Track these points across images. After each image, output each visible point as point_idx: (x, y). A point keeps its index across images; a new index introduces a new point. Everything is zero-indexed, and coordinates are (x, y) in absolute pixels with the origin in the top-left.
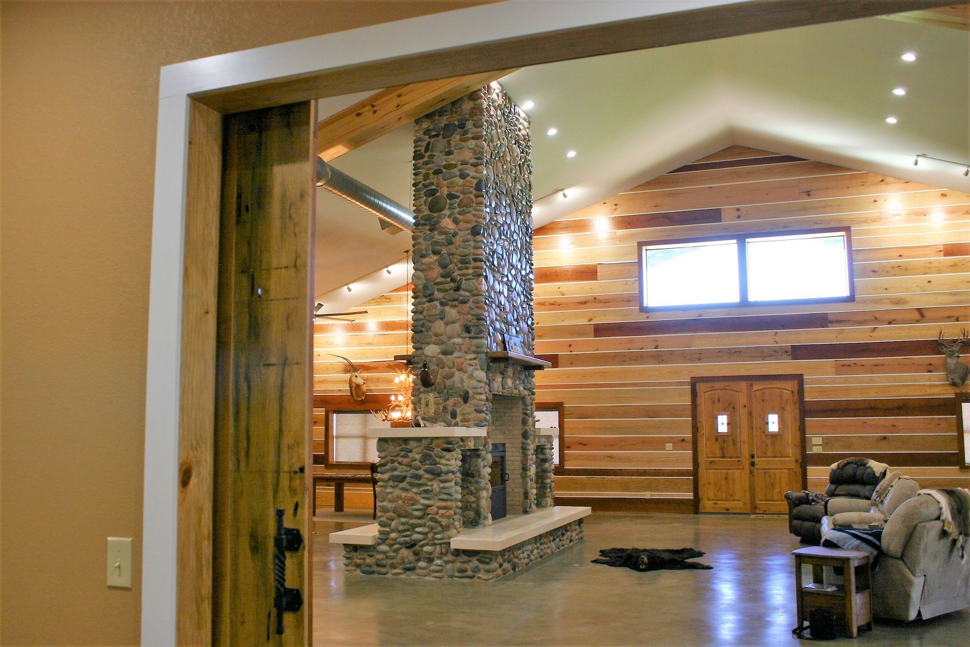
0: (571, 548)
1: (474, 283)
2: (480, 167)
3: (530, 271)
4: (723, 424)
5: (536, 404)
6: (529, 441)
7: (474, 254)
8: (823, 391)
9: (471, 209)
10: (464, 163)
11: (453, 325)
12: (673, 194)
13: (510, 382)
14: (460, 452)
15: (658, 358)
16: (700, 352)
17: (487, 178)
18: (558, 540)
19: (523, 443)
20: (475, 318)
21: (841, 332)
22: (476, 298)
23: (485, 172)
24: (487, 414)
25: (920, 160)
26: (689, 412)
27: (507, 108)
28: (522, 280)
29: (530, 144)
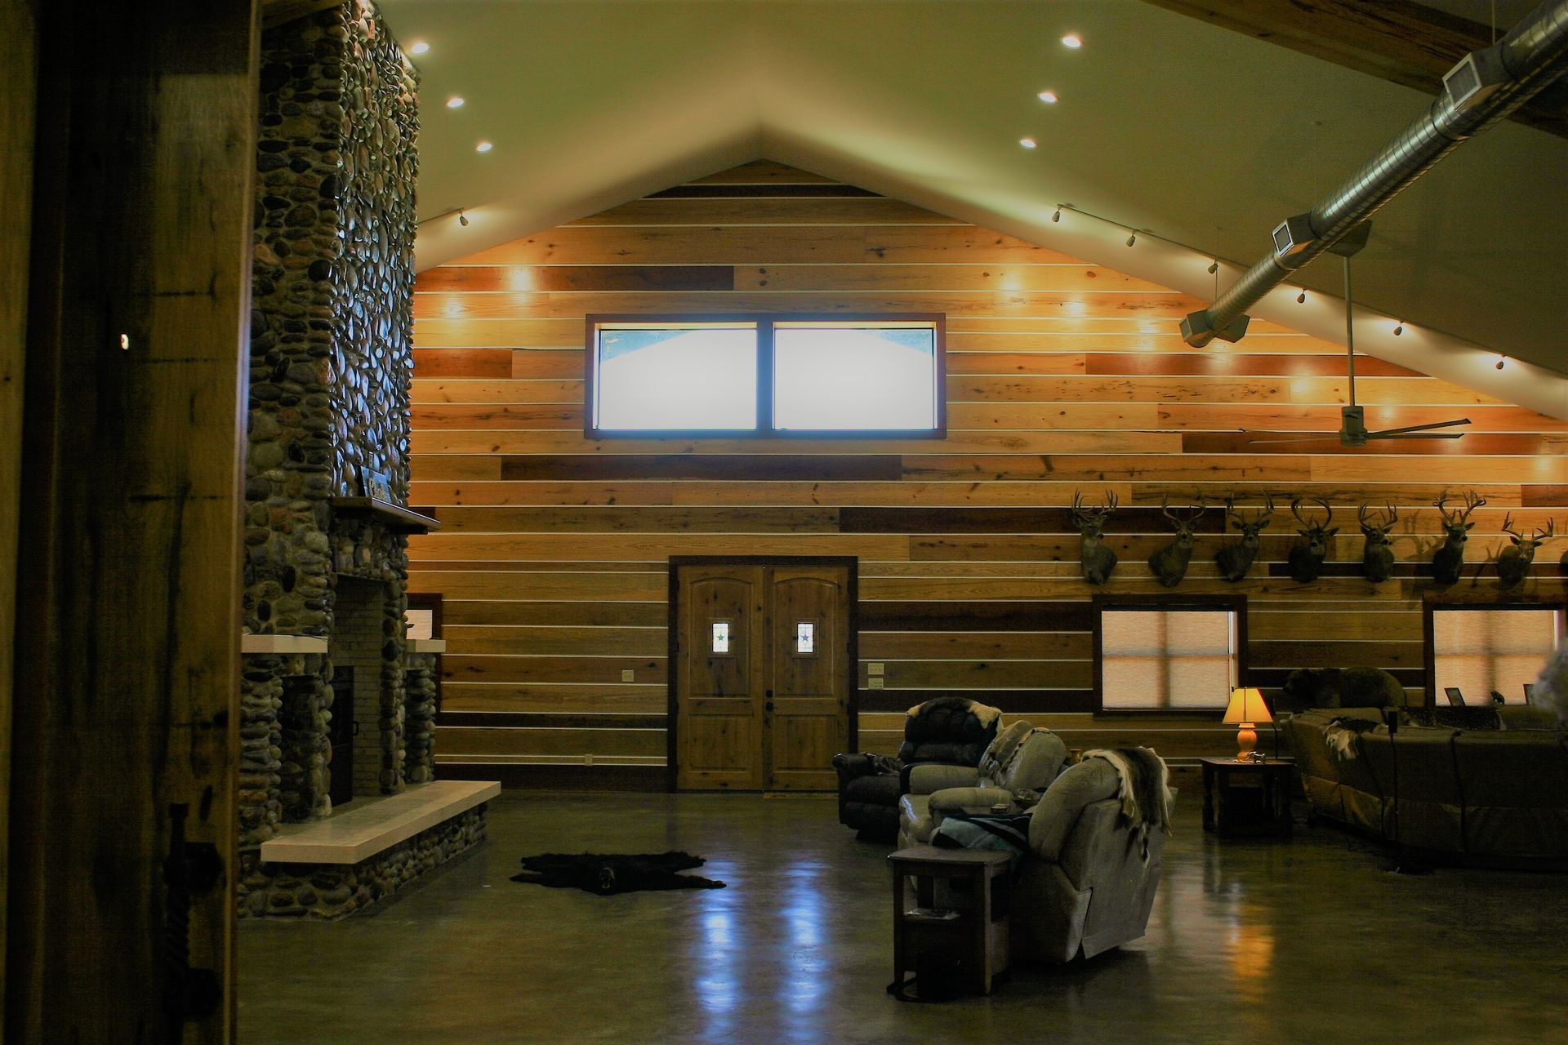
0: (466, 856)
1: (311, 368)
2: (331, 153)
3: (406, 354)
4: (721, 638)
5: (410, 595)
6: (396, 663)
7: (312, 315)
8: (888, 586)
9: (311, 230)
10: (302, 142)
11: (268, 445)
12: (654, 235)
13: (367, 554)
14: (280, 681)
15: (615, 520)
16: (689, 512)
17: (343, 175)
18: (446, 841)
19: (385, 667)
20: (311, 433)
21: (921, 489)
22: (314, 396)
23: (340, 164)
24: (327, 612)
25: (1063, 213)
26: (664, 617)
27: (383, 48)
28: (393, 368)
29: (417, 119)
